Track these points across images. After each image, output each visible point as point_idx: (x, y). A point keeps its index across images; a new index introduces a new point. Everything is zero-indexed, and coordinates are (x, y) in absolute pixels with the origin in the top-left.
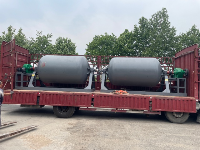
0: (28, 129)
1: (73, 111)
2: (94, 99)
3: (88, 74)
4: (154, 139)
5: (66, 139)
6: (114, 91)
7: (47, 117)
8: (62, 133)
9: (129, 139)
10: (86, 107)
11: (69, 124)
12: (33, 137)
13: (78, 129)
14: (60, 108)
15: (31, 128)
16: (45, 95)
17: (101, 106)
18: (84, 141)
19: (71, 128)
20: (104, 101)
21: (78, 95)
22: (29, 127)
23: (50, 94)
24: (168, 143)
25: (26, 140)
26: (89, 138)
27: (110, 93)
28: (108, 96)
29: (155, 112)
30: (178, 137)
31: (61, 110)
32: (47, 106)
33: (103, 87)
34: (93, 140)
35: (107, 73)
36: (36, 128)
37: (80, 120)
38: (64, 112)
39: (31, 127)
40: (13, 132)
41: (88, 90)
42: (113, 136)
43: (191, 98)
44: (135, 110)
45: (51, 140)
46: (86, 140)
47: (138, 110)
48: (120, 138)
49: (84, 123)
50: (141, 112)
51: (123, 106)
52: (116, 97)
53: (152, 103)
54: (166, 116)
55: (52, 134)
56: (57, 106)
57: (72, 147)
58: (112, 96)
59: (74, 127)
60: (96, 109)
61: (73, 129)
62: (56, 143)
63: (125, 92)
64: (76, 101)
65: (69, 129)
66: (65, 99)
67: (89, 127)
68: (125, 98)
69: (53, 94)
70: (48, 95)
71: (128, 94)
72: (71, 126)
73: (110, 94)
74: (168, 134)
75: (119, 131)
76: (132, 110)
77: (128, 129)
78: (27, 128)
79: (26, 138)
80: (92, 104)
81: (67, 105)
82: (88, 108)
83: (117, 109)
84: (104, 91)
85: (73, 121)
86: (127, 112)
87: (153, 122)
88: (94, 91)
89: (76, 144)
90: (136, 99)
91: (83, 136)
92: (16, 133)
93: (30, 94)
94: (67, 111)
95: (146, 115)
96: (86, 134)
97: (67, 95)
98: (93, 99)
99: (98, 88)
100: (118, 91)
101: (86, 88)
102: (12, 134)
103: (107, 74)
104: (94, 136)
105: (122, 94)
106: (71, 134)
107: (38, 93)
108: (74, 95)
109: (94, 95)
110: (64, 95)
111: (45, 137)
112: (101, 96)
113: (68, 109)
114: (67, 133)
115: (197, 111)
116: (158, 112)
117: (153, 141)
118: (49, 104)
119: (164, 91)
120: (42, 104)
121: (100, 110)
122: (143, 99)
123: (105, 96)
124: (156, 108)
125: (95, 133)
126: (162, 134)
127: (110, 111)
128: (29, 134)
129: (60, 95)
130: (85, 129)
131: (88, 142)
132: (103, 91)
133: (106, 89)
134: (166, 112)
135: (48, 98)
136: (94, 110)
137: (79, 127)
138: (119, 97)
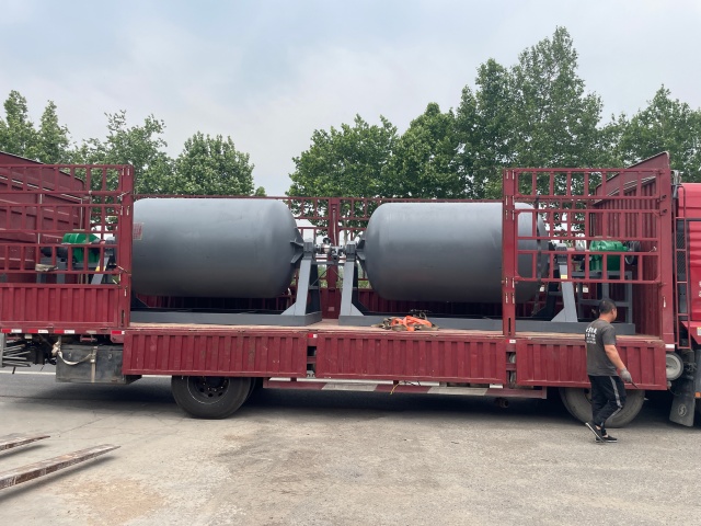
0: (82, 459)
1: (243, 393)
2: (315, 348)
3: (293, 261)
4: (521, 482)
5: (214, 492)
6: (386, 319)
7: (153, 416)
8: (201, 469)
9: (436, 485)
10: (289, 379)
11: (229, 438)
12: (98, 488)
13: (257, 456)
14: (198, 383)
15: (92, 455)
16: (142, 340)
17: (340, 372)
18: (278, 497)
19: (236, 453)
20: (351, 354)
21: (260, 337)
22: (85, 450)
23: (160, 336)
24: (569, 497)
25: (72, 496)
26: (294, 486)
27: (373, 328)
28: (366, 339)
29: (527, 388)
30: (603, 473)
31: (202, 390)
32: (149, 378)
33: (347, 307)
34: (308, 493)
35: (363, 258)
36: (109, 454)
37: (268, 425)
38: (210, 395)
39: (91, 452)
40: (25, 472)
41: (295, 320)
42: (380, 475)
43: (649, 339)
44: (459, 385)
45: (162, 495)
46: (284, 492)
47: (468, 385)
48: (405, 483)
49: (279, 435)
50: (481, 392)
51: (416, 373)
52: (390, 341)
53: (516, 360)
54: (565, 402)
55: (165, 474)
56: (185, 377)
57: (235, 518)
58: (378, 339)
59: (244, 450)
60: (325, 383)
61: (241, 457)
62: (179, 504)
63: (425, 322)
64: (251, 356)
65: (225, 455)
66: (215, 352)
67: (297, 448)
68: (422, 344)
69: (172, 336)
70: (153, 340)
71: (435, 332)
72: (233, 445)
74: (569, 465)
75: (403, 457)
76: (449, 385)
77: (433, 449)
78: (76, 457)
79: (75, 491)
80: (309, 367)
81: (221, 373)
82: (294, 380)
83: (396, 382)
84: (350, 321)
85: (241, 429)
86: (430, 392)
87: (522, 425)
88: (317, 320)
89: (249, 507)
90: (461, 347)
91: (276, 480)
92: (36, 474)
94: (220, 394)
95: (498, 399)
96: (286, 473)
97: (221, 337)
98: (311, 350)
99: (332, 309)
100: (398, 319)
101: (289, 312)
102: (23, 478)
103: (362, 262)
104: (313, 477)
105: (412, 329)
106: (232, 472)
108: (247, 336)
109: (315, 336)
110: (210, 336)
111: (142, 486)
112: (340, 338)
113: (225, 387)
114: (221, 471)
115: (670, 385)
116: (538, 388)
117: (517, 489)
118: (157, 369)
119: (558, 318)
120: (134, 371)
121: (337, 388)
122: (487, 347)
123: (353, 338)
124: (530, 378)
125: (319, 468)
126: (550, 465)
127: (372, 389)
128: (82, 477)
129: (196, 336)
130: (283, 454)
131: (292, 499)
133: (357, 313)
134: (564, 389)
135: (153, 348)
136: (316, 388)
137: (261, 448)
138: (403, 341)
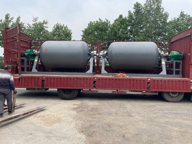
0: (38, 109)
1: (76, 93)
2: (96, 81)
3: (88, 58)
4: (154, 116)
5: (74, 117)
6: (114, 74)
7: (52, 99)
8: (69, 112)
9: (132, 116)
10: (88, 90)
11: (74, 105)
12: (44, 117)
13: (83, 109)
14: (64, 90)
15: (40, 109)
16: (49, 79)
17: (102, 88)
19: (77, 108)
20: (105, 83)
21: (81, 79)
22: (38, 107)
23: (54, 78)
24: (168, 119)
25: (38, 119)
26: (95, 116)
28: (109, 79)
29: (152, 92)
30: (175, 113)
31: (65, 93)
32: (51, 90)
33: (103, 71)
34: (99, 118)
35: (107, 57)
36: (44, 108)
37: (83, 101)
38: (68, 94)
40: (25, 113)
41: (90, 74)
42: (116, 114)
43: (186, 79)
44: (134, 91)
45: (61, 118)
46: (92, 118)
47: (137, 91)
48: (123, 116)
49: (87, 104)
50: (140, 93)
51: (123, 88)
52: (116, 80)
53: (150, 85)
54: (163, 96)
55: (60, 113)
56: (61, 89)
57: (81, 124)
58: (112, 79)
59: (79, 108)
60: (98, 91)
61: (79, 109)
62: (66, 120)
63: (125, 75)
64: (79, 84)
65: (75, 109)
66: (69, 83)
67: (93, 107)
68: (124, 81)
69: (57, 78)
70: (52, 79)
71: (128, 77)
73: (111, 77)
74: (166, 111)
75: (121, 109)
76: (131, 91)
77: (129, 108)
79: (38, 117)
80: (94, 87)
81: (71, 88)
82: (90, 90)
83: (117, 90)
85: (77, 103)
86: (127, 93)
87: (151, 102)
88: (94, 74)
89: (84, 121)
90: (135, 81)
91: (89, 115)
92: (27, 113)
93: (35, 78)
94: (70, 94)
95: (144, 95)
96: (92, 113)
97: (70, 78)
98: (94, 82)
99: (98, 72)
100: (118, 74)
101: (88, 72)
102: (24, 114)
103: (107, 59)
104: (99, 114)
105: (122, 76)
106: (77, 113)
107: (43, 77)
108: (77, 78)
109: (96, 78)
110: (67, 78)
111: (55, 116)
112: (102, 79)
113: (72, 92)
114: (74, 113)
115: (191, 91)
116: (156, 92)
118: (54, 87)
119: (161, 73)
120: (47, 87)
121: (102, 92)
122: (142, 81)
123: (106, 79)
124: (154, 89)
125: (100, 112)
126: (161, 111)
127: (111, 92)
128: (39, 114)
129: (64, 78)
130: (90, 109)
131: (95, 119)
132: (104, 74)
133: (106, 72)
134: (163, 92)
135: (52, 81)
136: (96, 92)
137: (83, 107)
138: (119, 80)
